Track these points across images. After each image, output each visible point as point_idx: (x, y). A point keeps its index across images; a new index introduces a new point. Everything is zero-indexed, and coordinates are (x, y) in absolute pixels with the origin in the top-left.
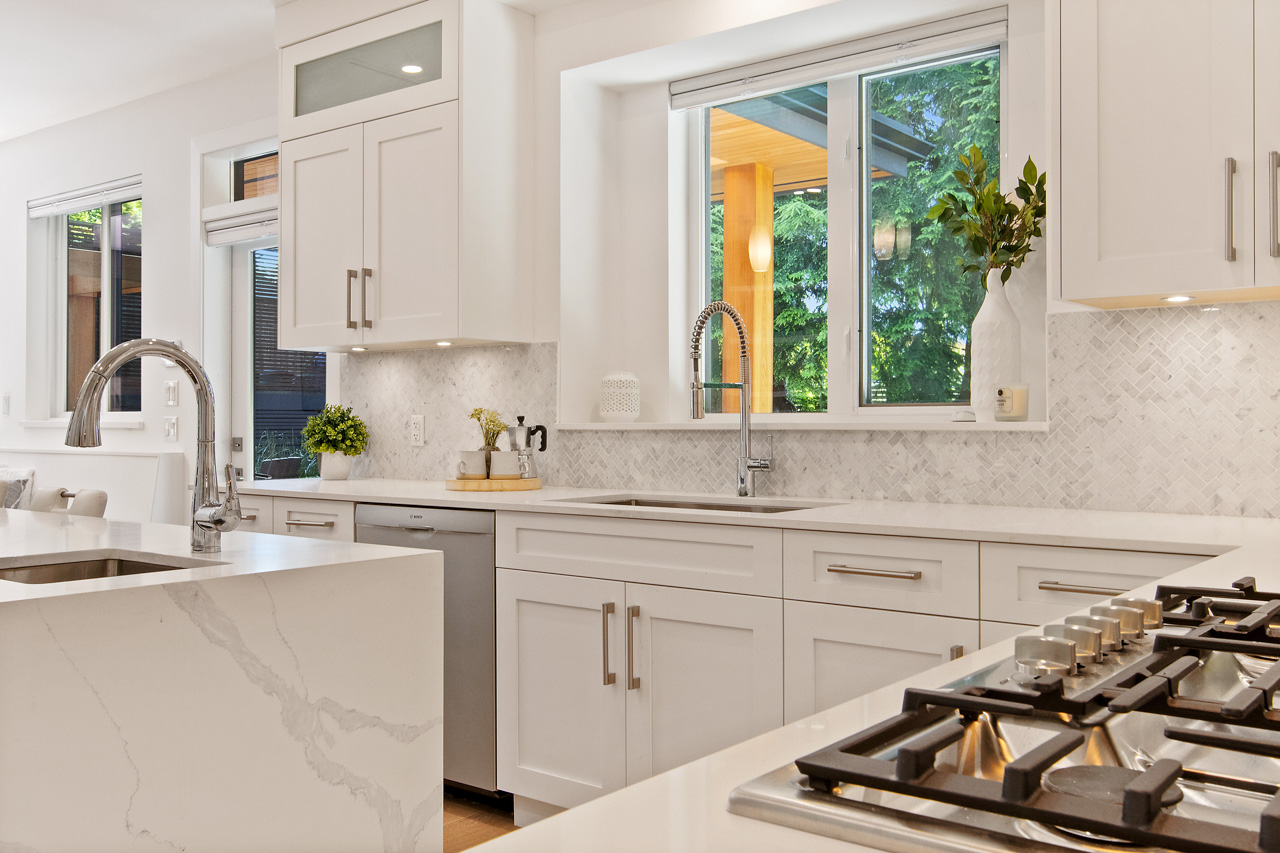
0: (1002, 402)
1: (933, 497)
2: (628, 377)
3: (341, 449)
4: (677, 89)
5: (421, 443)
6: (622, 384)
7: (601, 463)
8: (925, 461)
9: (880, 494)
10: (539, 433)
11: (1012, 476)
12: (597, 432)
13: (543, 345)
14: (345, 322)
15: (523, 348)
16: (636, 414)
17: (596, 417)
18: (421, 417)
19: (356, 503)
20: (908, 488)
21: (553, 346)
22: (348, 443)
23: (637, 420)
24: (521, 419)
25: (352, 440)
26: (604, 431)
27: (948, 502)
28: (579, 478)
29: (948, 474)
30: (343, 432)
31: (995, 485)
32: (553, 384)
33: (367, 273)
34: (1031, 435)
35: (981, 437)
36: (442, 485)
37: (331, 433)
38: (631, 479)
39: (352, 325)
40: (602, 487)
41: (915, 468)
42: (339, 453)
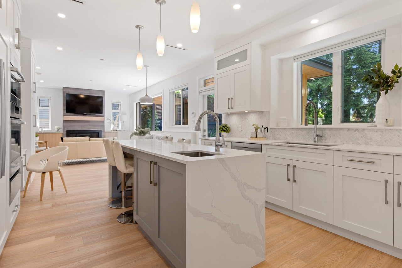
0: (387, 122)
1: (367, 144)
2: (285, 117)
4: (295, 58)
5: (241, 131)
6: (283, 119)
7: (280, 135)
8: (364, 136)
9: (351, 143)
10: (267, 129)
11: (391, 139)
12: (279, 129)
13: (267, 111)
14: (227, 108)
15: (262, 112)
16: (287, 125)
17: (277, 125)
18: (241, 126)
19: (232, 142)
20: (359, 142)
21: (269, 112)
23: (286, 126)
24: (263, 126)
25: (228, 130)
26: (281, 129)
27: (371, 145)
28: (275, 138)
29: (371, 139)
30: (226, 129)
31: (385, 141)
32: (269, 119)
33: (232, 98)
34: (397, 130)
35: (382, 131)
36: (247, 139)
37: (224, 129)
38: (287, 138)
39: (229, 108)
40: (280, 140)
41: (361, 137)
42: (225, 132)
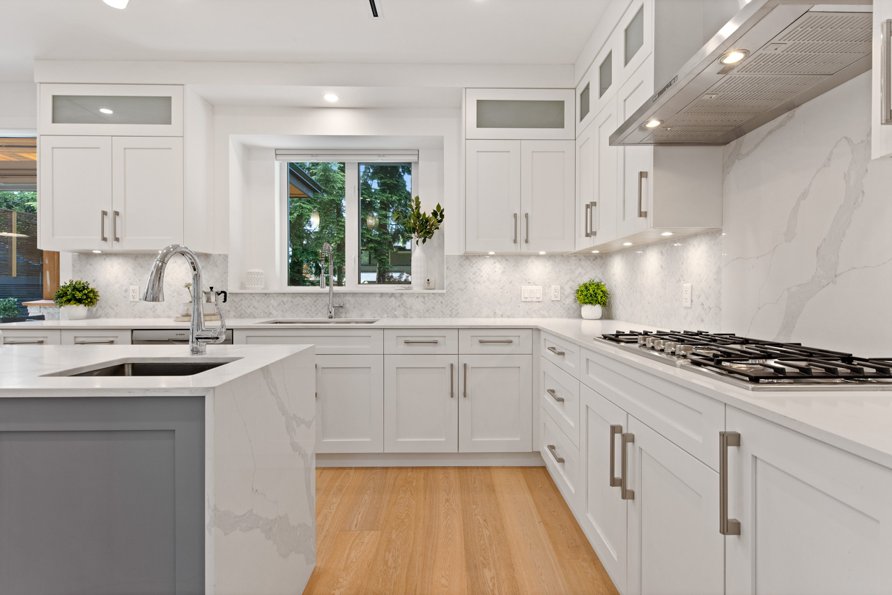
0: (429, 283)
2: (260, 271)
3: (84, 303)
4: (278, 153)
5: (137, 300)
6: (258, 274)
7: (254, 307)
10: (223, 294)
12: (252, 294)
13: (220, 255)
14: (100, 237)
15: (207, 256)
16: (263, 286)
17: (243, 286)
18: (138, 287)
19: (132, 330)
21: (226, 257)
22: (89, 300)
24: (211, 288)
25: (91, 299)
26: (256, 294)
28: (242, 314)
30: (85, 295)
31: (427, 311)
32: (226, 272)
33: (117, 213)
36: (172, 320)
37: (79, 295)
38: (270, 313)
39: (104, 239)
40: (255, 317)
42: (82, 306)
